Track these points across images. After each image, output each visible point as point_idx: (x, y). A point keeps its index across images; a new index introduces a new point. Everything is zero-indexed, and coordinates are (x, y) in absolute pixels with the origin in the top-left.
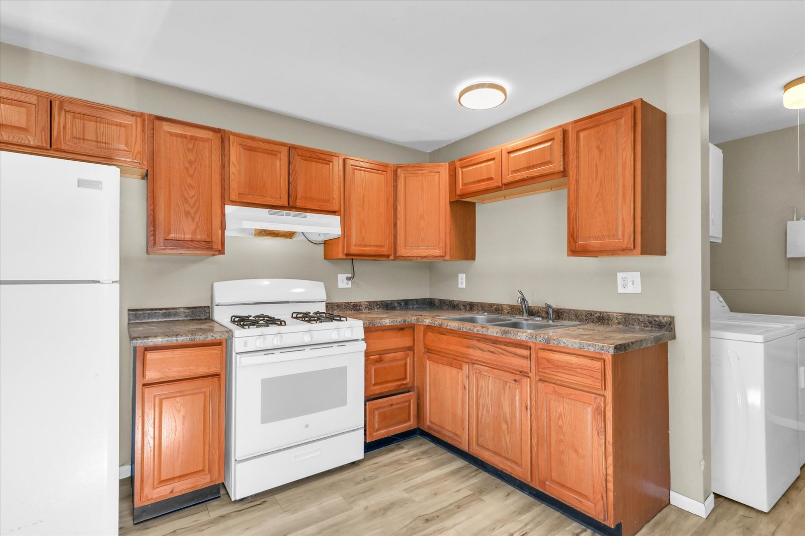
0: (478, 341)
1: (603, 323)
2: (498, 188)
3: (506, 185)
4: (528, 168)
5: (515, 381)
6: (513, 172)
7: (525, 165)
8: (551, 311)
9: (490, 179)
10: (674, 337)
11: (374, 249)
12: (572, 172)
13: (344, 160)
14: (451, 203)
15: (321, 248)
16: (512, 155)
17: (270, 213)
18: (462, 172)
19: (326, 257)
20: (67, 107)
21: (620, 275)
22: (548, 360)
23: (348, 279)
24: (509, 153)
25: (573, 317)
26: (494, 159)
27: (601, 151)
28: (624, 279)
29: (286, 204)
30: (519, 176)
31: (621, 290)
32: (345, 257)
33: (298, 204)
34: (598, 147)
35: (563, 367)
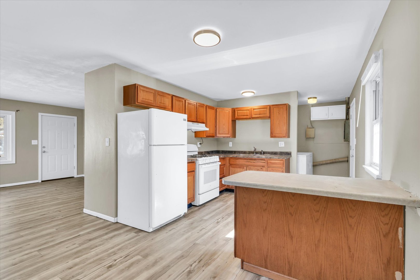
0: (250, 160)
1: (275, 155)
2: (250, 118)
3: (252, 118)
4: (260, 114)
5: (261, 169)
6: (255, 115)
7: (259, 114)
8: (262, 152)
9: (247, 115)
10: (291, 157)
11: (211, 134)
12: (272, 117)
13: (206, 106)
14: (232, 120)
15: (194, 134)
16: (255, 110)
17: (192, 124)
18: (237, 112)
19: (195, 137)
20: (159, 94)
21: (279, 142)
22: (270, 162)
23: (200, 144)
24: (254, 109)
25: (268, 153)
26: (249, 110)
27: (279, 114)
28: (280, 143)
29: (196, 121)
30: (256, 116)
31: (280, 146)
32: (206, 137)
33: (198, 121)
34: (278, 113)
35: (274, 163)
